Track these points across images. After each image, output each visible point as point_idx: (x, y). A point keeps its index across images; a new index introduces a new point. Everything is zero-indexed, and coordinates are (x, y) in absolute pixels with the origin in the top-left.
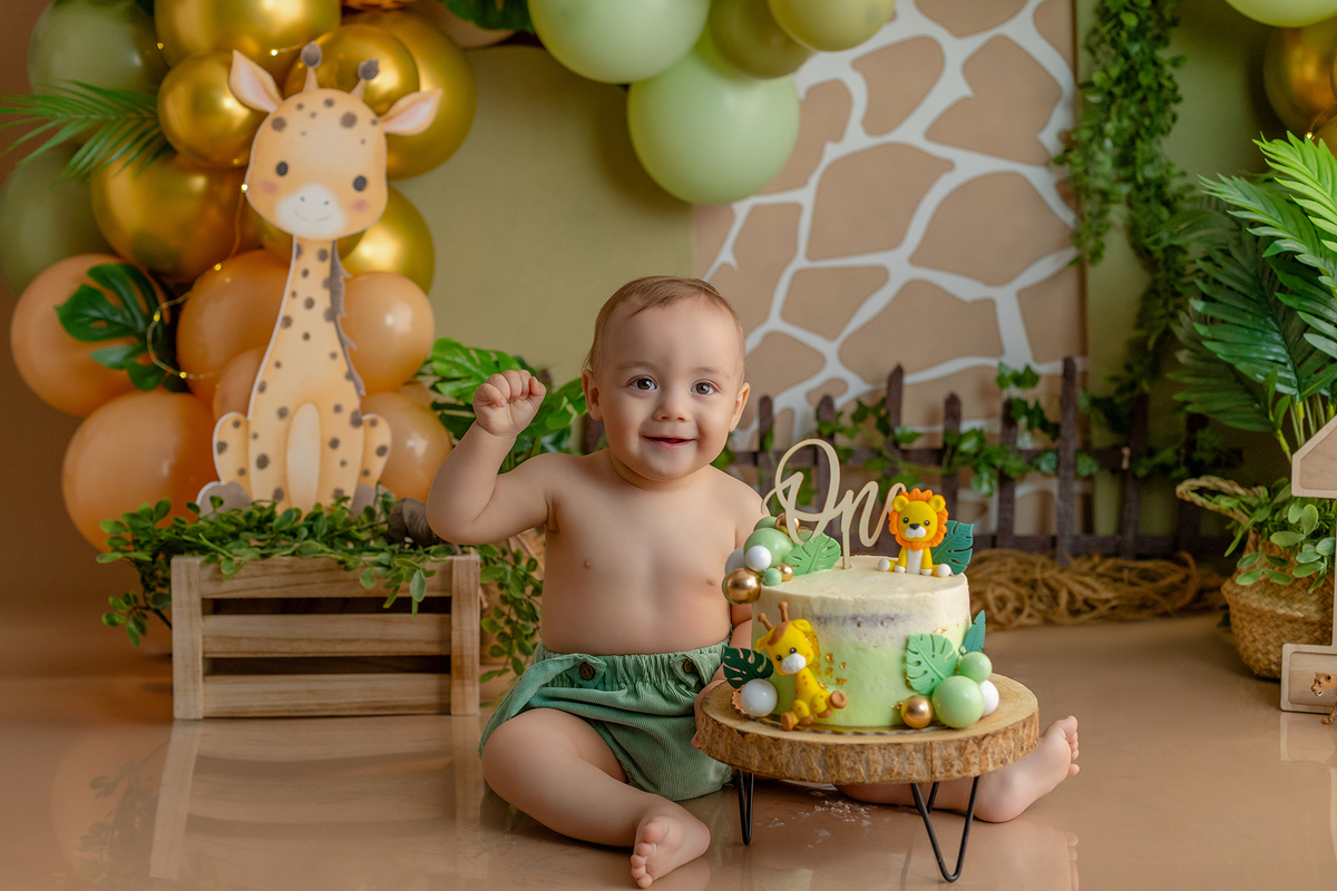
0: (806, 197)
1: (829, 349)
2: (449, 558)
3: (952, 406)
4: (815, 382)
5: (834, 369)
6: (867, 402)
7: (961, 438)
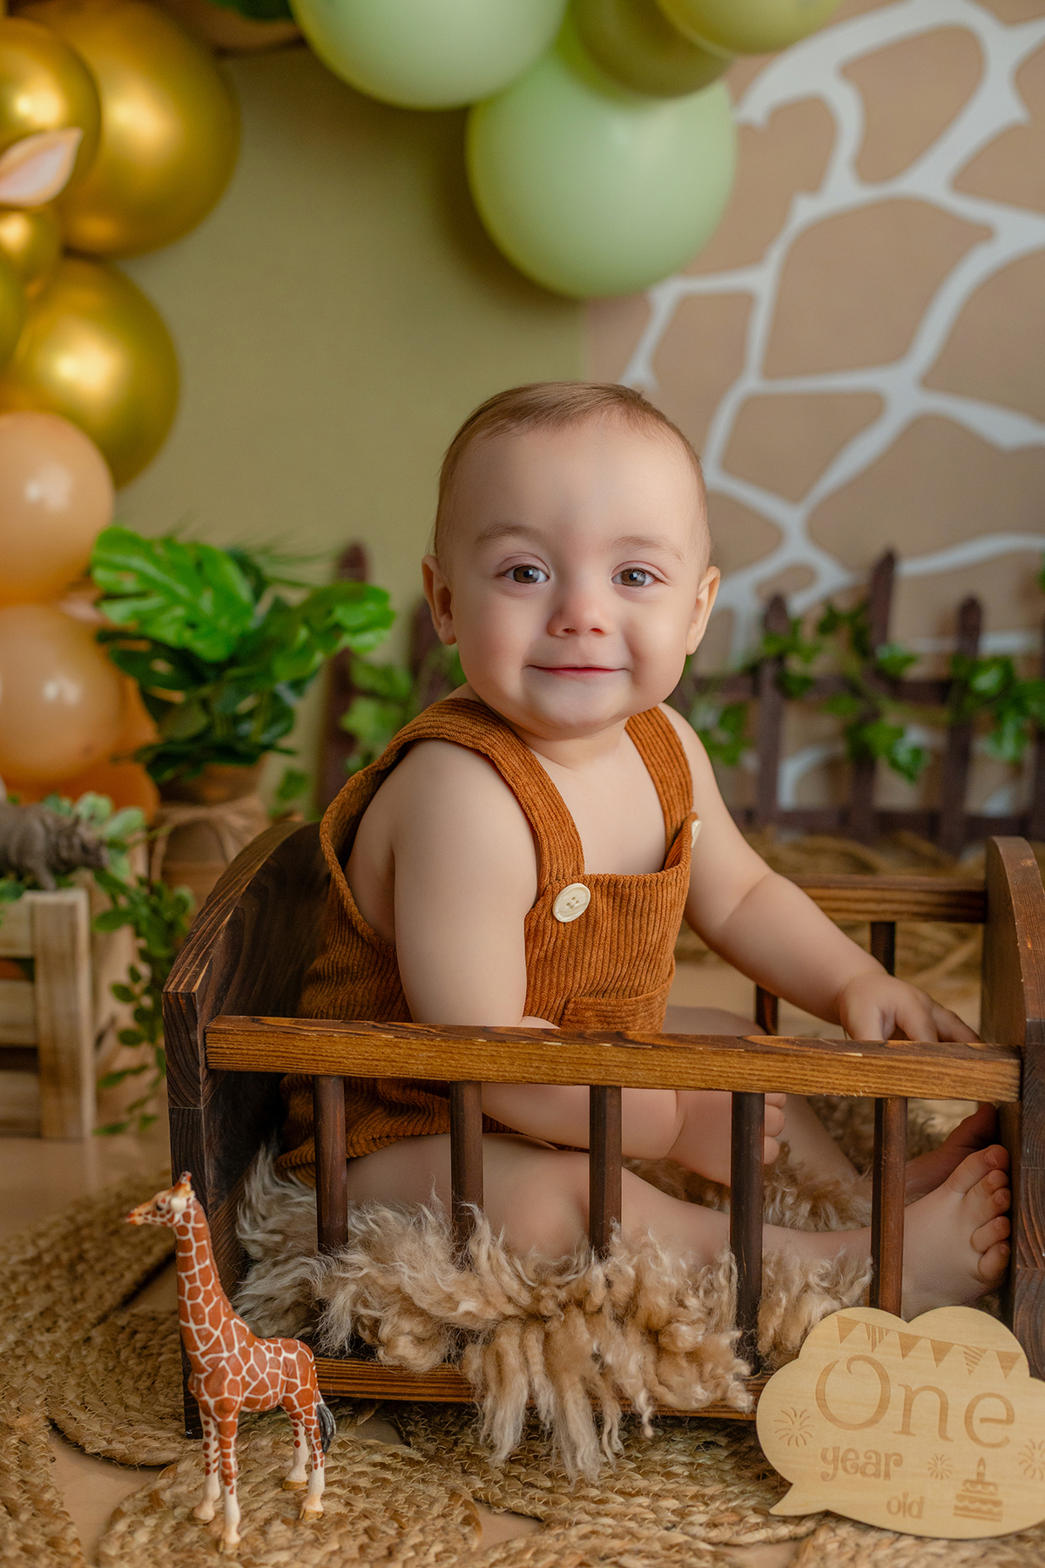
0: (761, 281)
1: (791, 518)
2: (30, 897)
3: (969, 618)
4: (767, 569)
5: (797, 549)
6: (844, 605)
7: (976, 666)
